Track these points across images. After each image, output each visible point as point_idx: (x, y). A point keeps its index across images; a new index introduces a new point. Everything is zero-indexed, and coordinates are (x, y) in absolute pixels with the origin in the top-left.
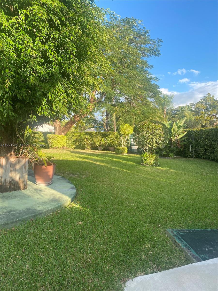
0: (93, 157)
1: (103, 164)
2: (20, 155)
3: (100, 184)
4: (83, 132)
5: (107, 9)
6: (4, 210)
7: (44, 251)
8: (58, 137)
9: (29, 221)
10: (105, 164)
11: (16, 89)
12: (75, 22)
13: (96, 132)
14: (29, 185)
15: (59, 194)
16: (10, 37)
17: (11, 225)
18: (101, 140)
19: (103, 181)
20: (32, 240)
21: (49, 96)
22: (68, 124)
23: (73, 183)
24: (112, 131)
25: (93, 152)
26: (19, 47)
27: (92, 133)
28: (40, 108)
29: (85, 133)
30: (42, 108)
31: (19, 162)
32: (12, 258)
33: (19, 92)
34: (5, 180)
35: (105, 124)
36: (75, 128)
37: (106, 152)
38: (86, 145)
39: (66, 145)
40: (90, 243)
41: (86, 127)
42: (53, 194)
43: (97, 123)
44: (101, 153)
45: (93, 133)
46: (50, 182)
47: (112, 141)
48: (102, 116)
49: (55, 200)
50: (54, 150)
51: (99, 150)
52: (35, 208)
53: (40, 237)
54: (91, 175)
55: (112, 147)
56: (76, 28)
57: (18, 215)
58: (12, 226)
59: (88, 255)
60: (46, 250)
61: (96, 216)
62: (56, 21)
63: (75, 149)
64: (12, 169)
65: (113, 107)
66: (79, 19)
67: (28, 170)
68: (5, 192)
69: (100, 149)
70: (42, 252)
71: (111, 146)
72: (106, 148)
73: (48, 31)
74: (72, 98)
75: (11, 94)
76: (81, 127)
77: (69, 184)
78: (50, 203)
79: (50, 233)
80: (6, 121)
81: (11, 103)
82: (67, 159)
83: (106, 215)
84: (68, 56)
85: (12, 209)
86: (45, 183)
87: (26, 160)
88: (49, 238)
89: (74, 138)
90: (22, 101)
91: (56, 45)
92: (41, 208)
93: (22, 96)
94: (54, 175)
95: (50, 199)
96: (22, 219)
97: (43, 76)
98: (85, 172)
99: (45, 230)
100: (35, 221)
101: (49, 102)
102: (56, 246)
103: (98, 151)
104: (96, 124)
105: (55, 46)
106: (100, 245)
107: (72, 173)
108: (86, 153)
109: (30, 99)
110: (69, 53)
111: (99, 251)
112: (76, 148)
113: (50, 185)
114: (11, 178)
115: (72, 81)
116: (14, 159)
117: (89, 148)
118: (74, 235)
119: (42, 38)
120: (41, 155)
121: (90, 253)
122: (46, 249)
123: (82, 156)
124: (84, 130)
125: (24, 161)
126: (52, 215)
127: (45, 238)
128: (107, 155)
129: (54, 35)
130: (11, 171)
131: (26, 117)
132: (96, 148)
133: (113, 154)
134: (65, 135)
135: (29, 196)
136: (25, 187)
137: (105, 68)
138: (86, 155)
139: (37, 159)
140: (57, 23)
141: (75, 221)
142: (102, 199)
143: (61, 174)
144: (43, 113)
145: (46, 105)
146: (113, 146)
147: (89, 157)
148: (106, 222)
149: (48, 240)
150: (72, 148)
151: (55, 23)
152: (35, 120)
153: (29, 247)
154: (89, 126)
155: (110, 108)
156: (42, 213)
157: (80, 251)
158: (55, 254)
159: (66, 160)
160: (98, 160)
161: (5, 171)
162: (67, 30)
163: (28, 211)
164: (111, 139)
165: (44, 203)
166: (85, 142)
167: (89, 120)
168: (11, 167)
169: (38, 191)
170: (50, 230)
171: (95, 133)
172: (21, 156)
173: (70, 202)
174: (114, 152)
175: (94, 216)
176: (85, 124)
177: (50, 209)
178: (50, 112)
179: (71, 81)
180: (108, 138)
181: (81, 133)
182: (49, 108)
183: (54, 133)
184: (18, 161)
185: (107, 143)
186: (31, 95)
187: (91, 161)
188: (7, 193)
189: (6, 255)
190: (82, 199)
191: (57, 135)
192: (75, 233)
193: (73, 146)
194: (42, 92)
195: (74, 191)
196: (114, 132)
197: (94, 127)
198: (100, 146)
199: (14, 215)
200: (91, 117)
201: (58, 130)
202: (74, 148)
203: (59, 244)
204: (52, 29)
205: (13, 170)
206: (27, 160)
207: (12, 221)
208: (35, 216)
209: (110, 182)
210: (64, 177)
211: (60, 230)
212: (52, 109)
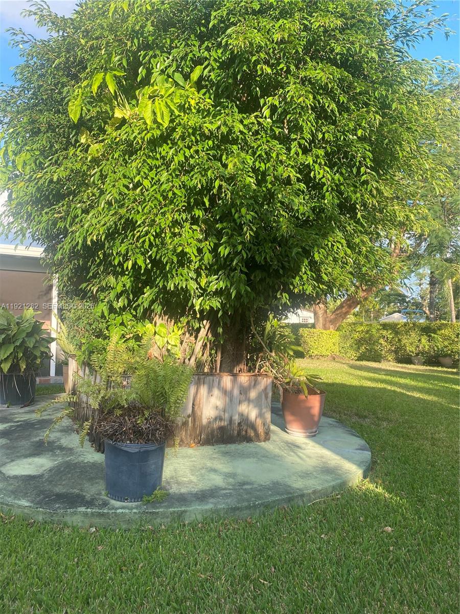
0: (402, 381)
1: (428, 398)
2: (257, 370)
3: (427, 444)
4: (374, 323)
5: (434, 59)
6: (231, 480)
7: (314, 579)
8: (322, 333)
9: (278, 510)
10: (435, 399)
11: (254, 245)
12: (365, 100)
13: (408, 323)
14: (274, 432)
15: (336, 459)
16: (245, 149)
17: (245, 512)
18: (420, 340)
19: (432, 438)
20: (287, 551)
21: (313, 255)
22: (343, 307)
23: (362, 437)
24: (445, 319)
25: (402, 367)
26: (260, 167)
27: (396, 325)
28: (297, 278)
29: (381, 325)
30: (301, 278)
31: (255, 385)
32: (251, 582)
33: (258, 250)
34: (231, 420)
35: (426, 303)
36: (355, 315)
37: (433, 370)
38: (383, 352)
39: (340, 351)
40: (416, 582)
41: (382, 310)
42: (322, 457)
43: (407, 303)
44: (420, 370)
45: (399, 324)
46: (314, 430)
47: (446, 343)
48: (420, 285)
49: (328, 470)
50: (315, 361)
51: (415, 365)
52: (289, 483)
53: (302, 547)
54: (401, 420)
55: (447, 358)
56: (368, 112)
57: (258, 493)
58: (246, 515)
59: (414, 610)
60: (318, 579)
61: (425, 520)
62: (328, 107)
63: (358, 360)
64: (243, 397)
65: (448, 265)
66: (376, 93)
67: (272, 401)
68: (230, 443)
69: (416, 361)
70: (309, 580)
71: (446, 356)
72: (434, 360)
73: (313, 128)
74: (360, 253)
75: (245, 256)
76: (370, 312)
77: (355, 437)
78: (318, 476)
79: (322, 542)
80: (234, 305)
81: (245, 270)
82: (344, 382)
83: (449, 521)
84: (355, 170)
85: (246, 479)
86: (303, 431)
87: (267, 381)
88: (321, 554)
89: (356, 336)
90: (264, 267)
91: (328, 151)
92: (300, 483)
93: (265, 258)
94: (323, 415)
95: (317, 467)
96: (264, 502)
97: (303, 216)
98: (388, 414)
99: (312, 532)
100: (290, 510)
101: (314, 265)
102: (338, 573)
103: (412, 366)
104: (405, 304)
105: (327, 154)
106: (442, 591)
107: (357, 415)
108: (384, 370)
109: (278, 262)
110: (358, 164)
111: (441, 605)
112: (360, 359)
113: (315, 436)
114: (241, 415)
115: (361, 218)
116: (247, 378)
117: (390, 359)
118: (376, 556)
119: (303, 142)
120: (295, 371)
121: (419, 607)
122: (317, 576)
123: (377, 376)
124: (377, 318)
125: (265, 382)
126: (324, 502)
127: (315, 552)
128: (438, 376)
129: (324, 134)
130: (240, 402)
131: (269, 295)
132: (408, 360)
133: (453, 373)
134: (336, 331)
135: (275, 456)
136: (267, 437)
137: (434, 184)
138: (385, 375)
139: (288, 380)
140: (332, 111)
141: (376, 523)
142: (436, 480)
143: (334, 415)
144: (303, 288)
145: (309, 272)
146: (450, 356)
147: (394, 379)
148: (453, 537)
149: (319, 557)
150: (353, 357)
151: (326, 111)
152: (286, 303)
153: (283, 565)
154: (389, 310)
155: (442, 267)
156: (302, 496)
157: (395, 598)
158: (337, 592)
159: (342, 384)
160: (416, 386)
161: (231, 400)
162: (350, 120)
163: (276, 487)
164: (445, 338)
165: (306, 475)
166: (381, 344)
167: (389, 295)
168: (241, 393)
169: (293, 447)
170: (323, 536)
171: (405, 325)
172: (258, 372)
173: (361, 477)
174: (455, 370)
175: (420, 518)
176: (378, 306)
177: (320, 488)
178: (317, 285)
179: (359, 219)
180: (436, 336)
181: (371, 325)
182: (313, 277)
183: (313, 326)
184: (253, 383)
185: (436, 349)
186: (281, 256)
187: (398, 390)
188: (234, 445)
189: (240, 572)
190: (387, 475)
191: (319, 329)
192: (379, 552)
193: (353, 354)
194: (302, 247)
195: (367, 455)
196: (452, 321)
197: (399, 312)
198: (417, 355)
199: (250, 493)
200: (392, 289)
201: (321, 319)
202: (356, 358)
203: (345, 572)
204: (320, 122)
205: (245, 401)
206: (270, 380)
207: (246, 504)
208: (290, 500)
209: (451, 441)
210: (341, 422)
211: (344, 539)
212: (319, 279)
